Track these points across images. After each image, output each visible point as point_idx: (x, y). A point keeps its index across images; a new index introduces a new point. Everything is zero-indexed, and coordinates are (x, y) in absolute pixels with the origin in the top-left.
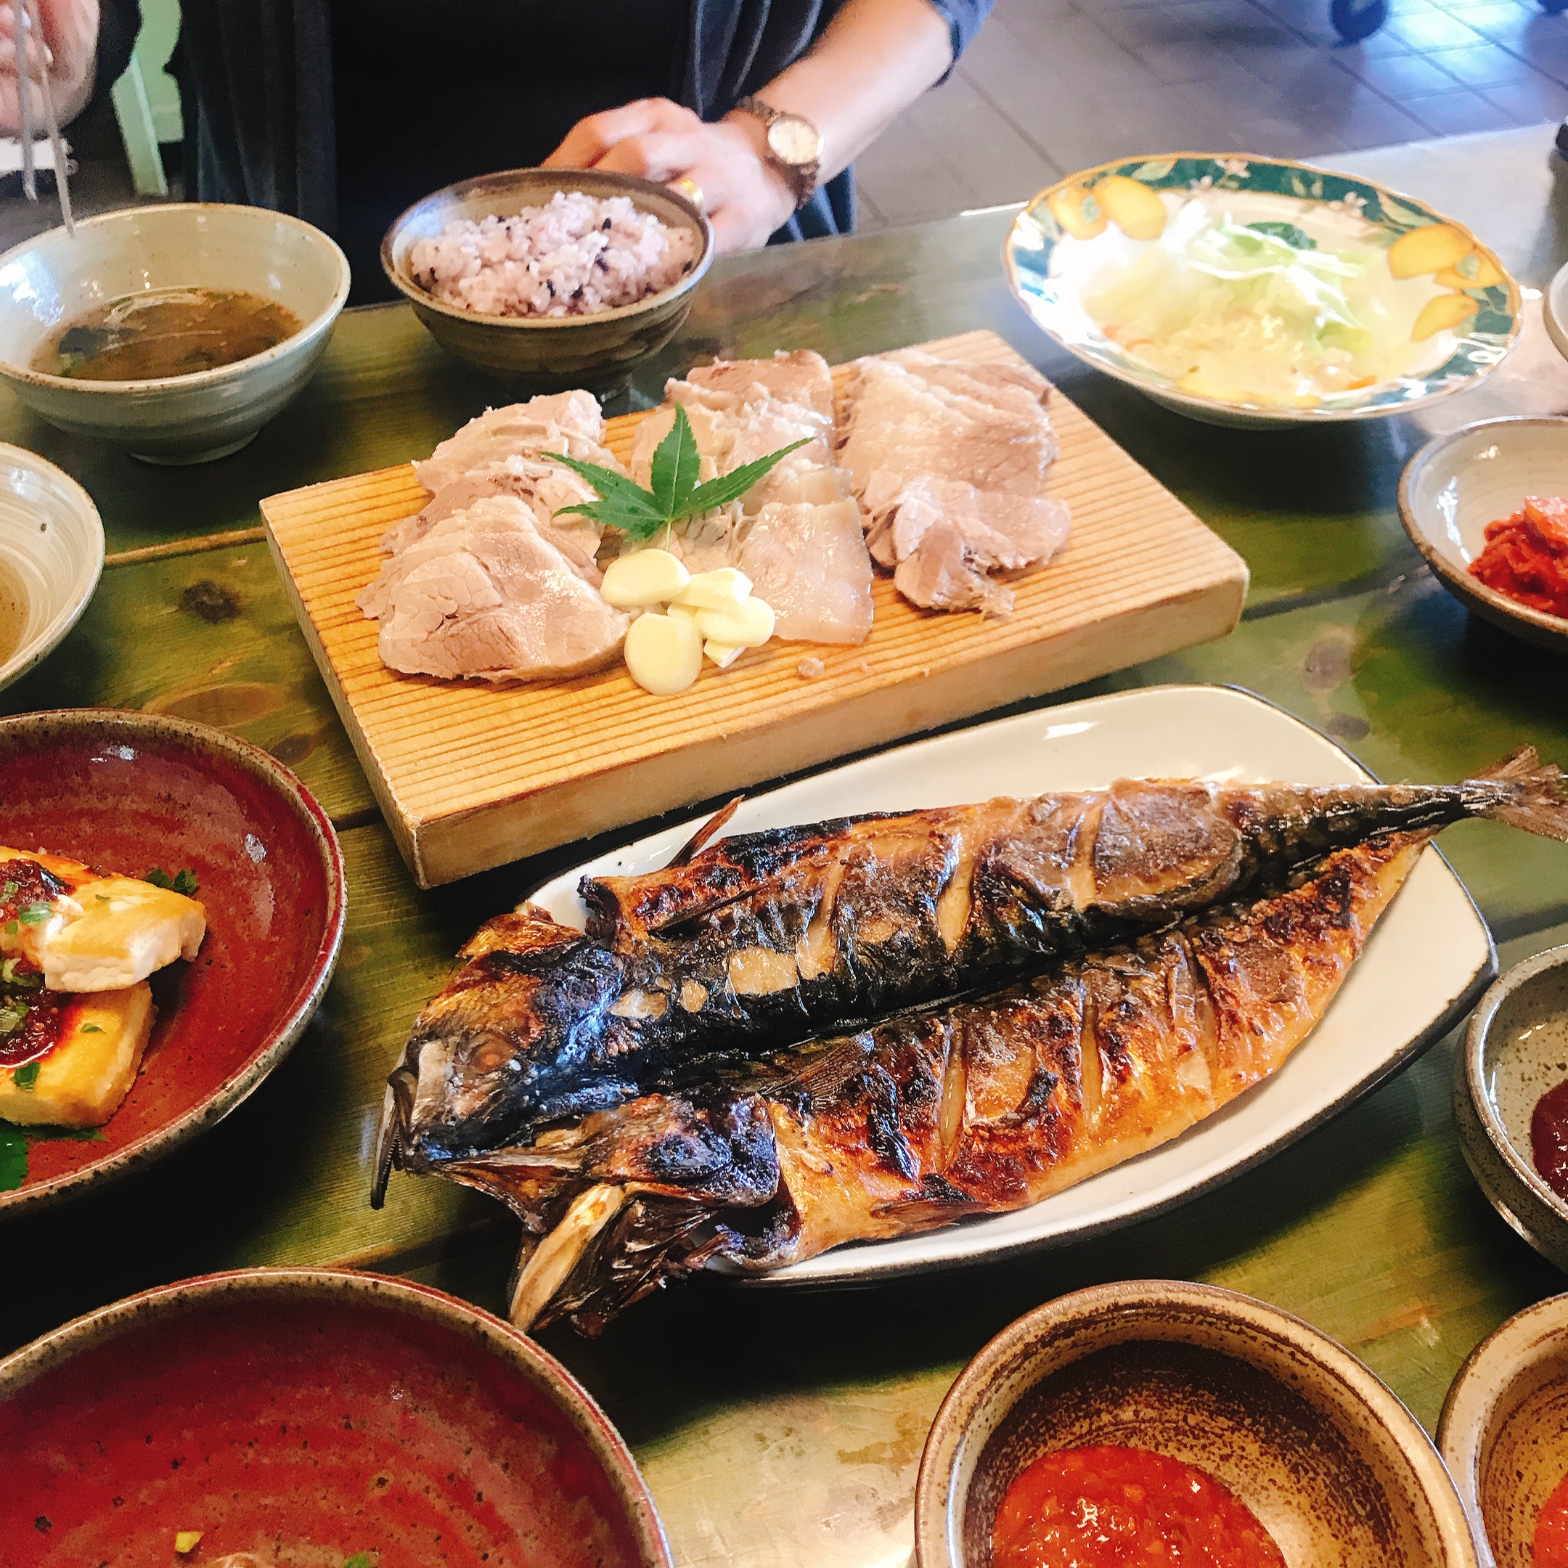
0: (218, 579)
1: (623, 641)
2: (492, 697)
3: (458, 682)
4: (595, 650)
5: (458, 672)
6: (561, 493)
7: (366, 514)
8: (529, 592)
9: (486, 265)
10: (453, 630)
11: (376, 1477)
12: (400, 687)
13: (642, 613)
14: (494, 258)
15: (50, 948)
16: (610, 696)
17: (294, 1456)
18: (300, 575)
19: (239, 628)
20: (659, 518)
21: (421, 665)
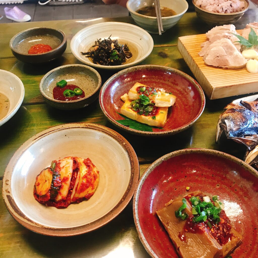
0: (163, 52)
1: (246, 64)
2: (223, 70)
3: (218, 67)
4: (242, 64)
5: (218, 65)
6: (235, 39)
7: (196, 41)
8: (231, 54)
9: (211, 4)
10: (218, 59)
11: (217, 185)
12: (207, 67)
13: (249, 59)
14: (212, 4)
15: (157, 99)
16: (243, 72)
17: (203, 179)
18: (188, 49)
19: (167, 60)
20: (251, 45)
21: (212, 64)
